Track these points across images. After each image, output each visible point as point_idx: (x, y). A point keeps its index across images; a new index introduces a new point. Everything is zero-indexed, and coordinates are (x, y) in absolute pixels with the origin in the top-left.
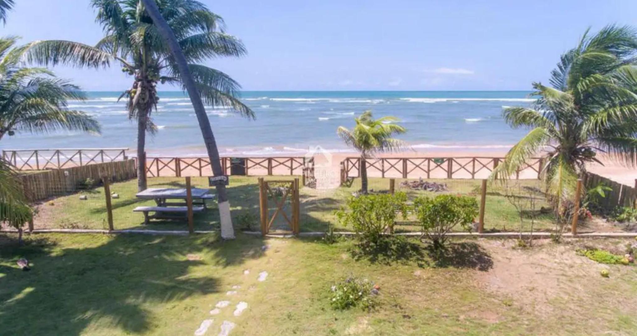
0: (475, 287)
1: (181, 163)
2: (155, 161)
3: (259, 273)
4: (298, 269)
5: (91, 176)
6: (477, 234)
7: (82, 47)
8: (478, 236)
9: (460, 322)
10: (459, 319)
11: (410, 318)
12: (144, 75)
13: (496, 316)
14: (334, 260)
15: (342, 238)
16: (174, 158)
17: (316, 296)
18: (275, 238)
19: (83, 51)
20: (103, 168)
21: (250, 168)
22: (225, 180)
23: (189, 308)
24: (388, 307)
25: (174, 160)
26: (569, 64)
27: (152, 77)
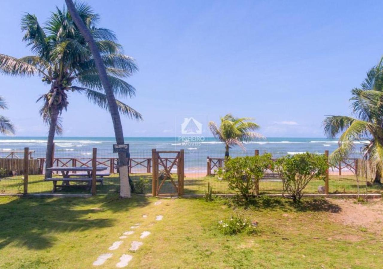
0: (334, 222)
1: (77, 163)
2: (56, 160)
3: (156, 216)
4: (187, 214)
5: (4, 166)
6: (325, 195)
7: (15, 60)
8: (325, 196)
9: (329, 242)
10: (328, 240)
11: (288, 240)
12: (59, 83)
13: (357, 237)
14: (216, 209)
15: (218, 198)
16: (71, 159)
17: (207, 228)
18: (163, 198)
19: (15, 62)
20: (14, 163)
21: (133, 167)
22: (126, 148)
23: (99, 236)
24: (268, 233)
25: (72, 161)
26: (373, 79)
27: (65, 84)
